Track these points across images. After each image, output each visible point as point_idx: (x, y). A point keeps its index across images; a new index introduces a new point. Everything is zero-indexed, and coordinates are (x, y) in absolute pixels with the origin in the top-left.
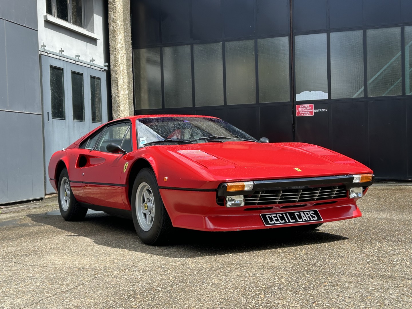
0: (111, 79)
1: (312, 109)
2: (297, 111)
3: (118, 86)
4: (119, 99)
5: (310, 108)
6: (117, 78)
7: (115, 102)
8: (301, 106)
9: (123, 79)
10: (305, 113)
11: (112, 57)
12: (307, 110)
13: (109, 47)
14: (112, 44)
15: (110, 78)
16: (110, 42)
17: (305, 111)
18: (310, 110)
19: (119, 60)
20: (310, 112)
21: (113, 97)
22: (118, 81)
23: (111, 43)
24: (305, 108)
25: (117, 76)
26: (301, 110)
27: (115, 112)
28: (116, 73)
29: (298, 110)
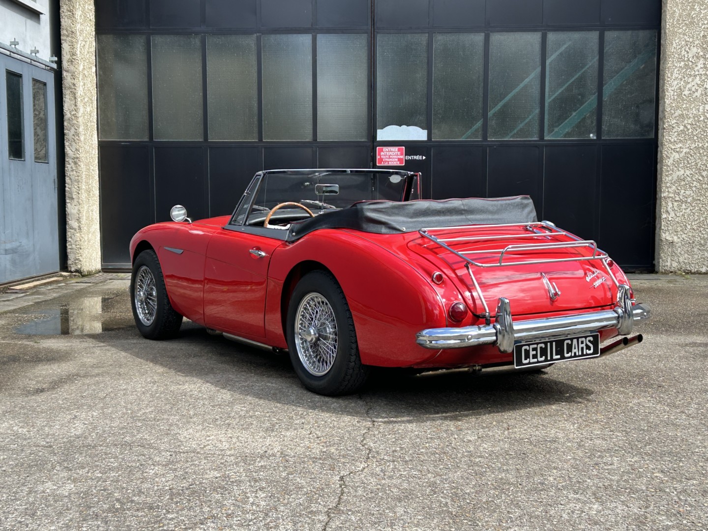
0: (63, 86)
1: (402, 154)
2: (379, 157)
3: (75, 98)
4: (77, 121)
5: (399, 153)
6: (74, 85)
7: (70, 126)
8: (385, 149)
9: (83, 87)
10: (391, 160)
11: (65, 46)
12: (394, 157)
13: (60, 29)
14: (66, 24)
15: (61, 84)
16: (62, 20)
17: (391, 158)
18: (398, 157)
19: (78, 52)
20: (400, 160)
21: (66, 118)
22: (75, 89)
23: (65, 22)
24: (390, 153)
25: (75, 81)
26: (385, 155)
27: (70, 144)
28: (72, 76)
29: (379, 154)
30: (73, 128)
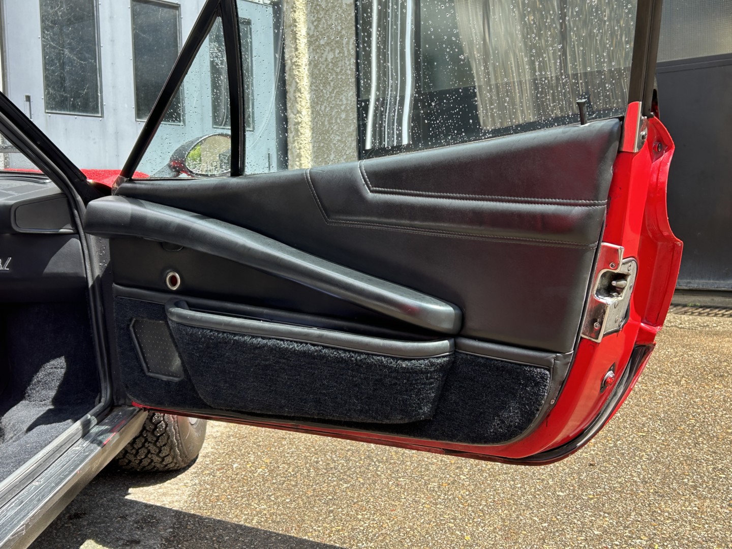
3: (296, 39)
4: (299, 71)
6: (295, 20)
7: (291, 79)
21: (287, 69)
22: (296, 26)
27: (292, 104)
30: (294, 81)
